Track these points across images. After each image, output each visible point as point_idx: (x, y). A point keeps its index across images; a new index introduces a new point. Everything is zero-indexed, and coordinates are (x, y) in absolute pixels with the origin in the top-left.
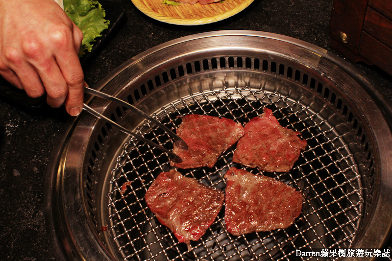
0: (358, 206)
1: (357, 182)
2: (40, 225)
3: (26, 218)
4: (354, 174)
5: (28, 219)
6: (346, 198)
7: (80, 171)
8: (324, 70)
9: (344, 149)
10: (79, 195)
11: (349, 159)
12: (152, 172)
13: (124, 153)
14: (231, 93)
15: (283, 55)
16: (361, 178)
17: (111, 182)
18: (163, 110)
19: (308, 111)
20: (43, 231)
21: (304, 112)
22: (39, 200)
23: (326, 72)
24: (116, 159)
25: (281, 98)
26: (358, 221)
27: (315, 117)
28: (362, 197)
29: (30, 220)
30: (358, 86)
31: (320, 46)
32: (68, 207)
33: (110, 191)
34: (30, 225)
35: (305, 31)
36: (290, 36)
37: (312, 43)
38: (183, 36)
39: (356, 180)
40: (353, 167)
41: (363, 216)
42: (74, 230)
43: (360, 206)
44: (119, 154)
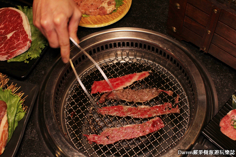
0: (188, 111)
1: (186, 100)
2: (35, 137)
3: (27, 134)
4: (185, 96)
5: (28, 135)
6: (182, 108)
7: (52, 108)
8: (166, 46)
9: (178, 84)
10: (54, 120)
11: (181, 89)
12: (85, 105)
13: (69, 96)
14: (120, 60)
15: (145, 40)
16: (188, 98)
17: (65, 112)
18: (86, 72)
19: (159, 67)
20: (37, 140)
21: (157, 67)
22: (32, 124)
23: (167, 47)
24: (65, 100)
25: (145, 61)
26: (189, 119)
27: (163, 69)
28: (189, 107)
29: (29, 134)
30: (183, 53)
31: (162, 33)
32: (49, 126)
33: (65, 116)
34: (30, 137)
35: (154, 26)
36: (147, 29)
37: (158, 32)
38: (93, 33)
39: (186, 99)
40: (184, 93)
41: (191, 116)
42: (54, 137)
43: (189, 111)
44: (67, 97)
